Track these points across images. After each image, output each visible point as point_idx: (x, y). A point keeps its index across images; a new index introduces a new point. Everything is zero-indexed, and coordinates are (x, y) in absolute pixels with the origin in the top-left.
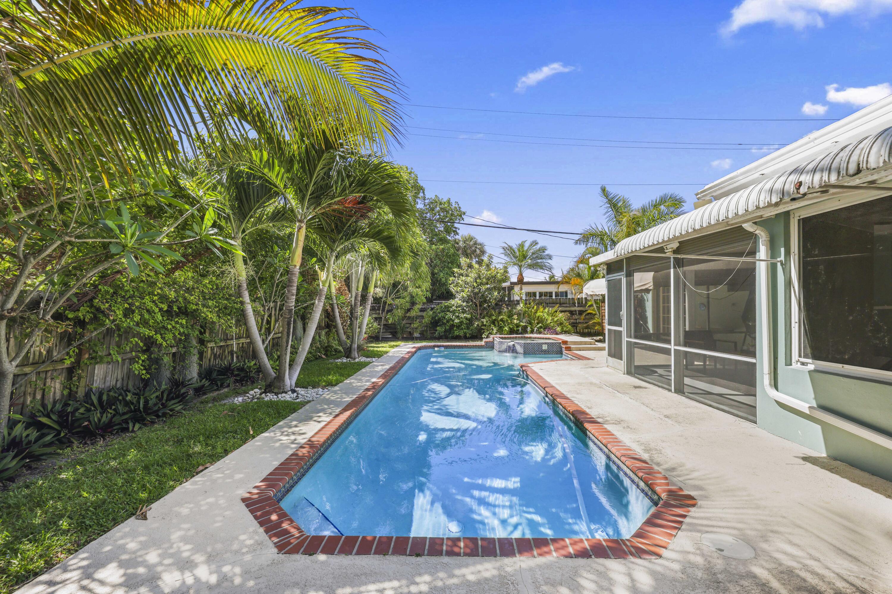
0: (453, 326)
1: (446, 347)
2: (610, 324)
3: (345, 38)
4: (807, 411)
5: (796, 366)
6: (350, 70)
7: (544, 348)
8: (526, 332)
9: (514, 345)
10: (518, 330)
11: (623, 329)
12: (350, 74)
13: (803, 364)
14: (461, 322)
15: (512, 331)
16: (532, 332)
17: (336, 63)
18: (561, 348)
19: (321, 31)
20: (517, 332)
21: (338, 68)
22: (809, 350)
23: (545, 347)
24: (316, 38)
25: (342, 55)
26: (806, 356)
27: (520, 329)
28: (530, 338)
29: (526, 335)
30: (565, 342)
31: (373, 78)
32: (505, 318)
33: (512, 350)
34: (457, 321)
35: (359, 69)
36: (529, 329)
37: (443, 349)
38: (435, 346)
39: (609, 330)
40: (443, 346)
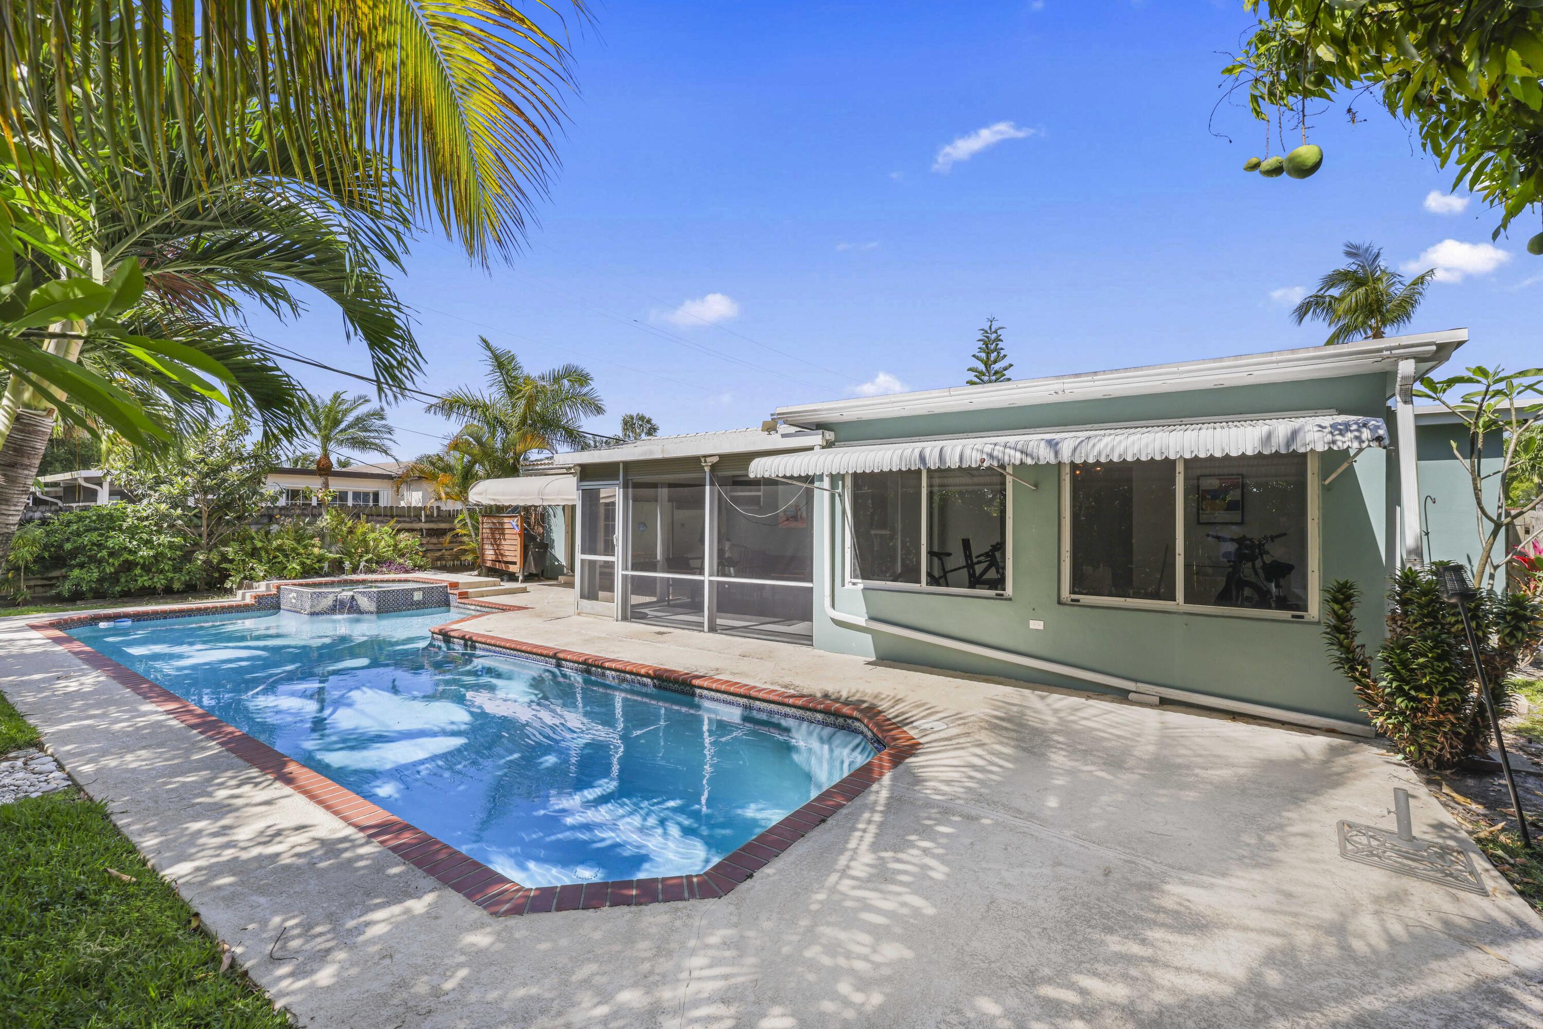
0: (128, 566)
1: (138, 617)
2: (583, 552)
3: (514, 67)
4: (864, 624)
5: (848, 586)
6: (479, 106)
7: (416, 598)
8: (342, 570)
9: (353, 597)
10: (321, 568)
11: (617, 558)
12: (477, 113)
13: (854, 584)
14: (158, 557)
15: (307, 572)
16: (355, 570)
17: (466, 85)
18: (447, 595)
19: (481, 30)
20: (318, 573)
21: (464, 94)
22: (858, 572)
23: (418, 596)
24: (467, 34)
25: (485, 82)
26: (856, 577)
27: (326, 565)
28: (363, 582)
29: (344, 577)
30: (454, 585)
31: (506, 140)
32: (289, 543)
33: (351, 607)
34: (145, 552)
35: (494, 114)
36: (347, 565)
37: (128, 623)
38: (96, 619)
39: (583, 561)
40: (127, 616)
